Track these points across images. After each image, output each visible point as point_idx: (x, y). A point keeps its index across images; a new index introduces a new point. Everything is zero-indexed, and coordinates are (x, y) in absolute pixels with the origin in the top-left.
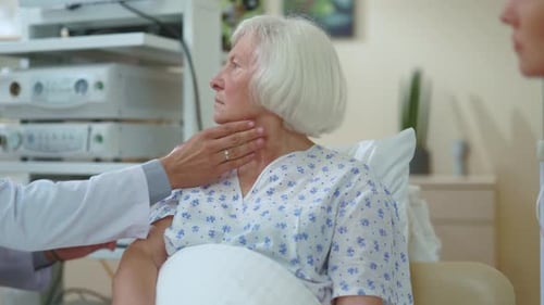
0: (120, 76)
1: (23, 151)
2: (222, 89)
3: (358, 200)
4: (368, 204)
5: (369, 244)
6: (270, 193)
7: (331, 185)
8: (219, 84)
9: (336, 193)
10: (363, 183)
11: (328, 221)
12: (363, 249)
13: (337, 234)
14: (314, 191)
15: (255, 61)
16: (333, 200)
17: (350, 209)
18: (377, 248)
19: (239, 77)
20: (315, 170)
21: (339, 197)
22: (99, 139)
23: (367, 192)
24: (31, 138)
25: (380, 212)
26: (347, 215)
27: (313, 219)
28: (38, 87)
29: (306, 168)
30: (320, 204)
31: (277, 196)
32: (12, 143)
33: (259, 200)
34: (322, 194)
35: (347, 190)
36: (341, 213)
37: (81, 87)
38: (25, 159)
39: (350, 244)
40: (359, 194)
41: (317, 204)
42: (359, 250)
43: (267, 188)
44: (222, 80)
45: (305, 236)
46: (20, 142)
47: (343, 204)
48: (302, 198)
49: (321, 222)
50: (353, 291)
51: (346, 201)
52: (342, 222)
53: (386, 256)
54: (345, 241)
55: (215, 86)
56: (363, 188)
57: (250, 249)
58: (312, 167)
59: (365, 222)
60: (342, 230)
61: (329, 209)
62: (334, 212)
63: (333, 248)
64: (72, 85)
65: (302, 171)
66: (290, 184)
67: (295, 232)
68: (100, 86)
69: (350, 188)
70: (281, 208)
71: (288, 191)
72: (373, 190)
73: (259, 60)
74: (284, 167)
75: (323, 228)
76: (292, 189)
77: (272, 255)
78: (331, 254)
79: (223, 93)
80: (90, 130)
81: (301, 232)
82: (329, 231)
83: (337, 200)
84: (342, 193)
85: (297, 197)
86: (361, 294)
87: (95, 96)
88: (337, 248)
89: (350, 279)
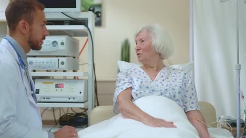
2: (140, 50)
4: (191, 84)
13: (185, 92)
22: (63, 63)
37: (55, 44)
42: (193, 97)
50: (194, 109)
59: (192, 89)
64: (51, 43)
67: (178, 91)
68: (62, 44)
77: (171, 98)
80: (59, 60)
86: (196, 110)
88: (186, 97)
89: (193, 105)
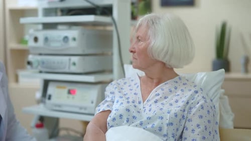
0: (83, 34)
1: (40, 68)
2: (135, 52)
3: (198, 106)
4: (202, 108)
5: (202, 127)
6: (156, 102)
7: (185, 99)
8: (133, 50)
9: (188, 103)
10: (200, 98)
11: (183, 116)
12: (199, 130)
13: (187, 122)
14: (177, 101)
15: (149, 39)
16: (186, 106)
17: (194, 110)
18: (206, 129)
19: (142, 46)
20: (177, 90)
21: (189, 105)
22: (74, 64)
23: (202, 102)
24: (43, 63)
25: (208, 111)
26: (192, 113)
27: (176, 116)
28: (46, 39)
29: (173, 89)
30: (179, 108)
31: (159, 104)
32: (35, 65)
33: (151, 105)
34: (181, 104)
35: (192, 101)
36: (189, 112)
37: (66, 39)
38: (41, 72)
39: (193, 127)
40: (198, 103)
41: (178, 108)
42: (197, 131)
43: (154, 100)
44: (134, 48)
45: (172, 124)
46: (39, 64)
47: (191, 108)
48: (171, 105)
49: (180, 117)
51: (192, 106)
52: (190, 116)
53: (210, 133)
54: (191, 126)
55: (132, 52)
56: (200, 100)
57: (144, 129)
58: (176, 88)
59: (201, 117)
60: (190, 120)
61: (184, 111)
62: (186, 112)
63: (185, 129)
64: (61, 38)
65: (171, 91)
66: (165, 98)
67: (167, 122)
68: (74, 39)
69: (194, 100)
70: (161, 109)
71: (164, 101)
72: (205, 101)
73: (151, 38)
74: (163, 90)
75: (180, 120)
76: (166, 100)
77: (154, 132)
78: (184, 132)
79: (136, 54)
80: (70, 60)
81: (170, 122)
82: (183, 121)
83: (188, 106)
84: (190, 103)
85: (168, 104)
87: (72, 44)
88: (187, 129)
